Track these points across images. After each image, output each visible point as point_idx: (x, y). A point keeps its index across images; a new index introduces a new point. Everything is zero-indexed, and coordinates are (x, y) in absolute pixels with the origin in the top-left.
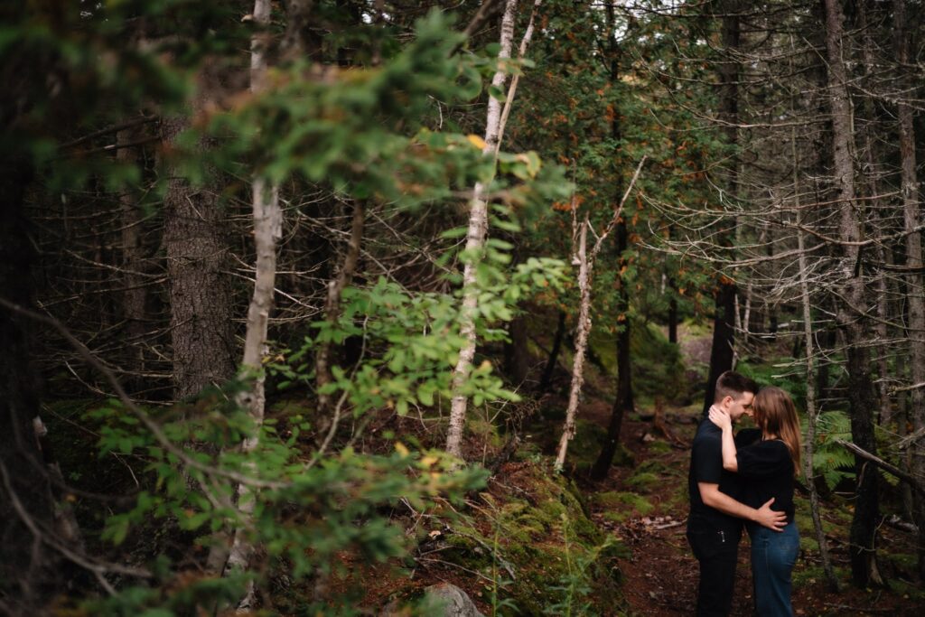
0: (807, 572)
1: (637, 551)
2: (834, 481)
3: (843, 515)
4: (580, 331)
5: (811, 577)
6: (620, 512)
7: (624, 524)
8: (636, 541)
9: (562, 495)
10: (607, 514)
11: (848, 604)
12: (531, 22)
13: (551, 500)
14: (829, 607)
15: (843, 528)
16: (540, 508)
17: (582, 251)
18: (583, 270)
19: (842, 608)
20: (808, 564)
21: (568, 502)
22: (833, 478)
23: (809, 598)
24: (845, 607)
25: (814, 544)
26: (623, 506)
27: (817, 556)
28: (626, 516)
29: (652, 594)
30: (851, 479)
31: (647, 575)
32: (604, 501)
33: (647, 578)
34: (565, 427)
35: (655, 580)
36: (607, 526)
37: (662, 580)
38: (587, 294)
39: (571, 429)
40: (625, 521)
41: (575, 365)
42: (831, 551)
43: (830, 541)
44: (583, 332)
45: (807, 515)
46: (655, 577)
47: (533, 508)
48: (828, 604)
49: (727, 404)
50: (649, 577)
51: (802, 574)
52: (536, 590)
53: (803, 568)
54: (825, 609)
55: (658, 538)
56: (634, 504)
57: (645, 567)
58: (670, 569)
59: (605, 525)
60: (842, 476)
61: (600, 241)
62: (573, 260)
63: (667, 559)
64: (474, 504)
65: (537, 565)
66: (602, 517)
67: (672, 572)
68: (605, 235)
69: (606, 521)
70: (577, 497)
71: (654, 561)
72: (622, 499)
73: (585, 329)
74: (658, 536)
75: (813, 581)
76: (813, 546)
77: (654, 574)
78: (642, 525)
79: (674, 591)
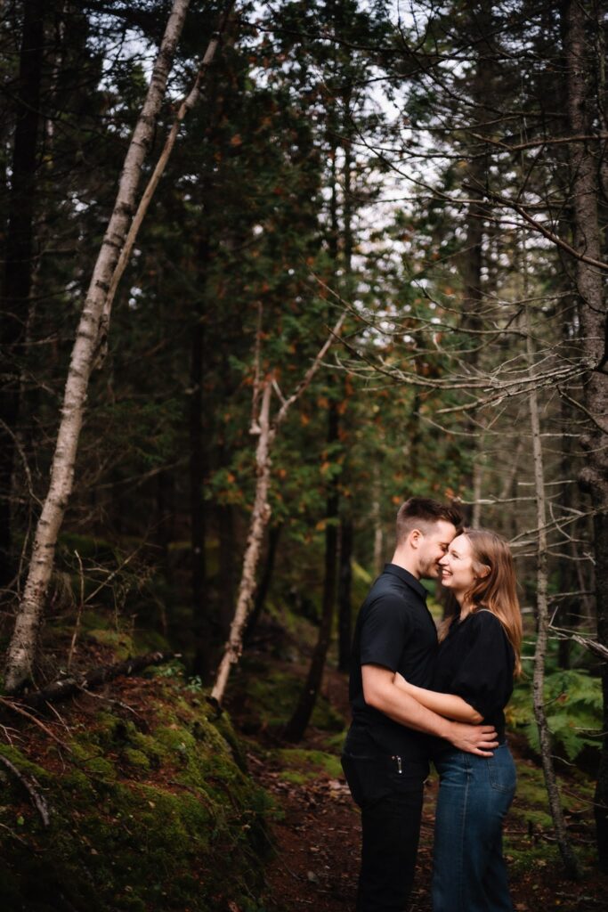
0: (534, 851)
1: (309, 818)
2: (576, 748)
3: (586, 790)
4: (255, 519)
5: (539, 857)
6: (304, 773)
7: (304, 788)
8: (312, 806)
9: (197, 724)
10: (285, 774)
11: (591, 894)
12: (196, 85)
13: (174, 726)
14: (563, 899)
15: (584, 801)
16: (152, 735)
17: (264, 418)
18: (263, 441)
19: (583, 901)
20: (536, 842)
21: (204, 734)
22: (573, 746)
23: (535, 887)
24: (586, 898)
25: (548, 819)
26: (309, 766)
27: (550, 834)
28: (310, 778)
29: (311, 875)
30: (596, 747)
31: (313, 849)
32: (287, 759)
33: (311, 854)
34: (227, 645)
35: (322, 857)
36: (282, 788)
37: (331, 857)
38: (267, 472)
39: (235, 649)
40: (306, 783)
41: (246, 564)
42: (569, 829)
43: (568, 817)
44: (259, 520)
45: (541, 786)
46: (323, 853)
47: (140, 734)
48: (562, 893)
49: (414, 543)
50: (314, 852)
51: (528, 853)
52: (88, 849)
53: (529, 847)
54: (558, 902)
55: (343, 804)
56: (324, 765)
57: (312, 838)
58: (347, 843)
59: (277, 787)
60: (585, 745)
61: (286, 404)
62: (250, 427)
63: (347, 829)
64: (26, 709)
65: (106, 810)
66: (278, 777)
67: (350, 846)
68: (293, 398)
69: (281, 781)
70: (225, 734)
71: (328, 831)
72: (309, 758)
73: (261, 516)
74: (343, 801)
75: (542, 863)
76: (546, 821)
77: (322, 848)
78: (327, 789)
79: (345, 871)
